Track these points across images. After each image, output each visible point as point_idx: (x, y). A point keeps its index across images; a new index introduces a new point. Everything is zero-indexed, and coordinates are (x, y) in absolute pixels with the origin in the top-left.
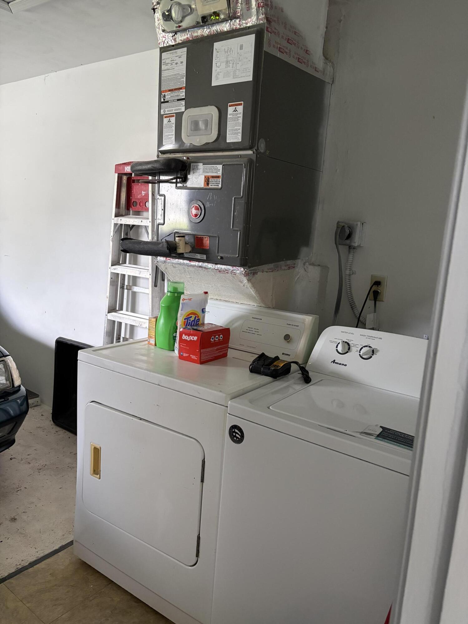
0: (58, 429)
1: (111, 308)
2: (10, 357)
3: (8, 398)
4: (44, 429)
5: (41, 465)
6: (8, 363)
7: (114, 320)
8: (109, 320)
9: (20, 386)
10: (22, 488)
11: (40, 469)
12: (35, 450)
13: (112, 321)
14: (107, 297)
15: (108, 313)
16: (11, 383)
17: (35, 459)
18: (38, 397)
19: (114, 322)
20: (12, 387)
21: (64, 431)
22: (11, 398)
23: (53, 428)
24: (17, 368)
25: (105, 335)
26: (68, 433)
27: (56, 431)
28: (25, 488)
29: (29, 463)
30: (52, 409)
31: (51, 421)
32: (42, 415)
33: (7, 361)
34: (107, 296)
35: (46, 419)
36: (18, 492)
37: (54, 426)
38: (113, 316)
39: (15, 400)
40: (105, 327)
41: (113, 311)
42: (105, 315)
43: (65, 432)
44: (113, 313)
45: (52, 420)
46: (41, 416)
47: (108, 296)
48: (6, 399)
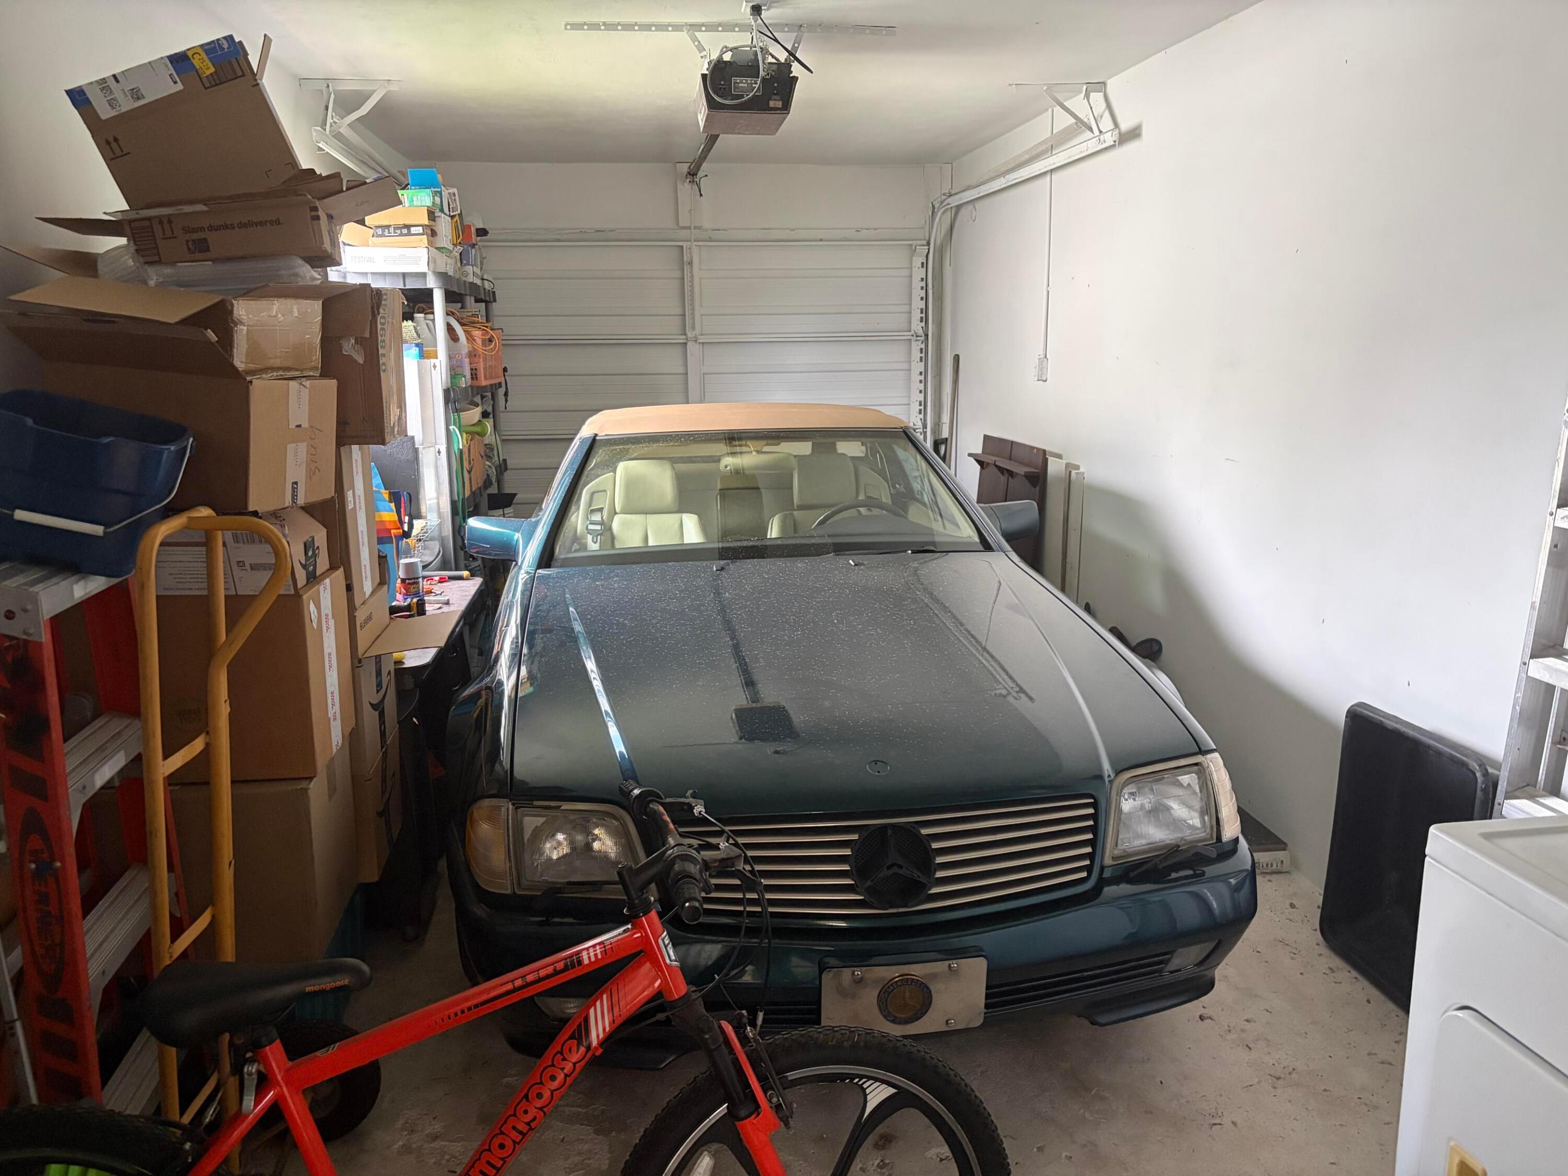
0: (1337, 962)
1: (1544, 641)
2: (1216, 755)
3: (1204, 869)
4: (1295, 951)
5: (1282, 1066)
6: (1211, 775)
7: (1551, 682)
8: (1534, 679)
9: (1236, 840)
10: (1226, 1121)
11: (1278, 1079)
12: (1267, 1011)
13: (1543, 687)
14: (1533, 607)
15: (1532, 657)
16: (1215, 829)
17: (1265, 1039)
18: (1285, 850)
19: (1550, 688)
20: (1215, 841)
21: (1354, 973)
22: (1210, 871)
23: (1320, 955)
24: (1234, 788)
25: (1516, 721)
26: (1364, 983)
27: (1330, 969)
28: (1234, 1124)
29: (1247, 1046)
30: (1322, 892)
31: (1316, 930)
32: (1292, 906)
33: (1208, 767)
34: (1533, 603)
35: (1302, 921)
36: (1214, 1128)
37: (1324, 949)
38: (1548, 668)
39: (1224, 878)
40: (1516, 699)
41: (1552, 651)
42: (1518, 662)
43: (1356, 978)
44: (1551, 661)
45: (1318, 927)
46: (1288, 906)
47: (1537, 605)
48: (1197, 872)
